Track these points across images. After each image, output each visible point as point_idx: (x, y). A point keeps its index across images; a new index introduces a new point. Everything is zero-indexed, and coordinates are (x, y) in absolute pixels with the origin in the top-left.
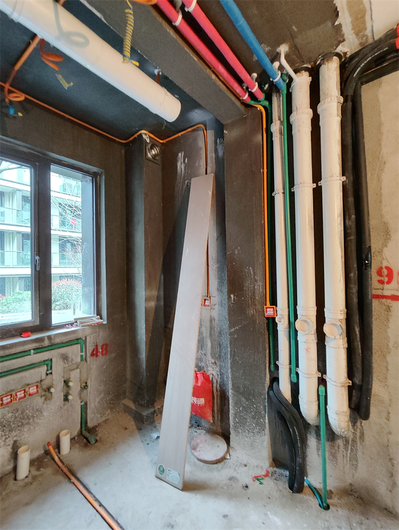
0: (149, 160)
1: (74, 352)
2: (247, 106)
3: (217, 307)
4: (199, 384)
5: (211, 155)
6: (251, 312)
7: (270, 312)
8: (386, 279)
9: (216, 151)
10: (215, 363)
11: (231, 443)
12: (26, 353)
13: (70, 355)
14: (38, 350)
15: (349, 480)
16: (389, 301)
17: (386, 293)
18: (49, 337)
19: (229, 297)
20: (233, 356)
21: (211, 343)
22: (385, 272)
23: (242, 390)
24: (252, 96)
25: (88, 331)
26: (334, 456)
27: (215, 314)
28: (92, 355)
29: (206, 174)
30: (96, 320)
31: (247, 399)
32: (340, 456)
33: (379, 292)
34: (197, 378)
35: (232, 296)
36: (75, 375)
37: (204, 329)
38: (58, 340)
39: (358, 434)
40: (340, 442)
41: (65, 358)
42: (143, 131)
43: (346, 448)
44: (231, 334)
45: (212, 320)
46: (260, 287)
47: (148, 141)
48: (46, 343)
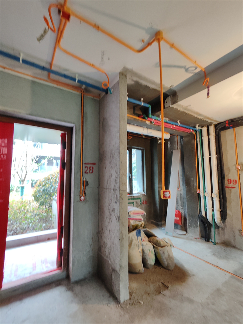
0: (158, 144)
1: (139, 201)
3: (182, 190)
4: (177, 213)
5: (179, 144)
6: (193, 191)
7: (198, 192)
8: (230, 183)
9: (181, 142)
10: (182, 208)
11: (188, 232)
12: (129, 199)
13: (138, 202)
15: (223, 240)
16: (231, 188)
17: (230, 186)
19: (186, 187)
20: (188, 205)
21: (181, 202)
22: (229, 180)
23: (190, 215)
25: (142, 196)
26: (219, 233)
27: (182, 193)
28: (143, 203)
29: (178, 149)
30: (143, 193)
31: (192, 218)
32: (220, 233)
33: (228, 186)
34: (176, 211)
35: (187, 187)
37: (178, 198)
38: (135, 197)
39: (225, 226)
40: (220, 229)
43: (222, 230)
44: (187, 198)
45: (181, 195)
46: (195, 184)
47: (158, 139)
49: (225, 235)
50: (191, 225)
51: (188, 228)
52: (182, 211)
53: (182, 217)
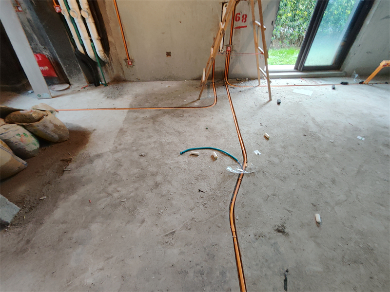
4: (40, 59)
7: (58, 9)
10: (45, 48)
20: (51, 39)
21: (37, 36)
23: (63, 56)
27: (29, 16)
31: (68, 60)
32: (108, 70)
37: (27, 28)
39: (111, 59)
43: (109, 66)
44: (44, 27)
45: (29, 21)
49: (113, 72)
50: (71, 73)
51: (68, 78)
52: (46, 53)
53: (52, 63)
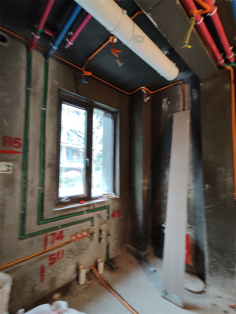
0: (145, 103)
1: (104, 213)
2: (220, 67)
5: (188, 99)
9: (192, 96)
10: (191, 227)
11: (207, 282)
12: (81, 213)
13: (102, 215)
14: (88, 211)
18: (93, 204)
19: (204, 187)
24: (227, 61)
25: (110, 202)
28: (112, 216)
29: (184, 110)
30: (113, 196)
31: (220, 254)
35: (207, 185)
36: (104, 227)
38: (97, 206)
41: (99, 216)
42: (143, 87)
44: (206, 210)
47: (145, 92)
48: (91, 208)
50: (215, 270)
